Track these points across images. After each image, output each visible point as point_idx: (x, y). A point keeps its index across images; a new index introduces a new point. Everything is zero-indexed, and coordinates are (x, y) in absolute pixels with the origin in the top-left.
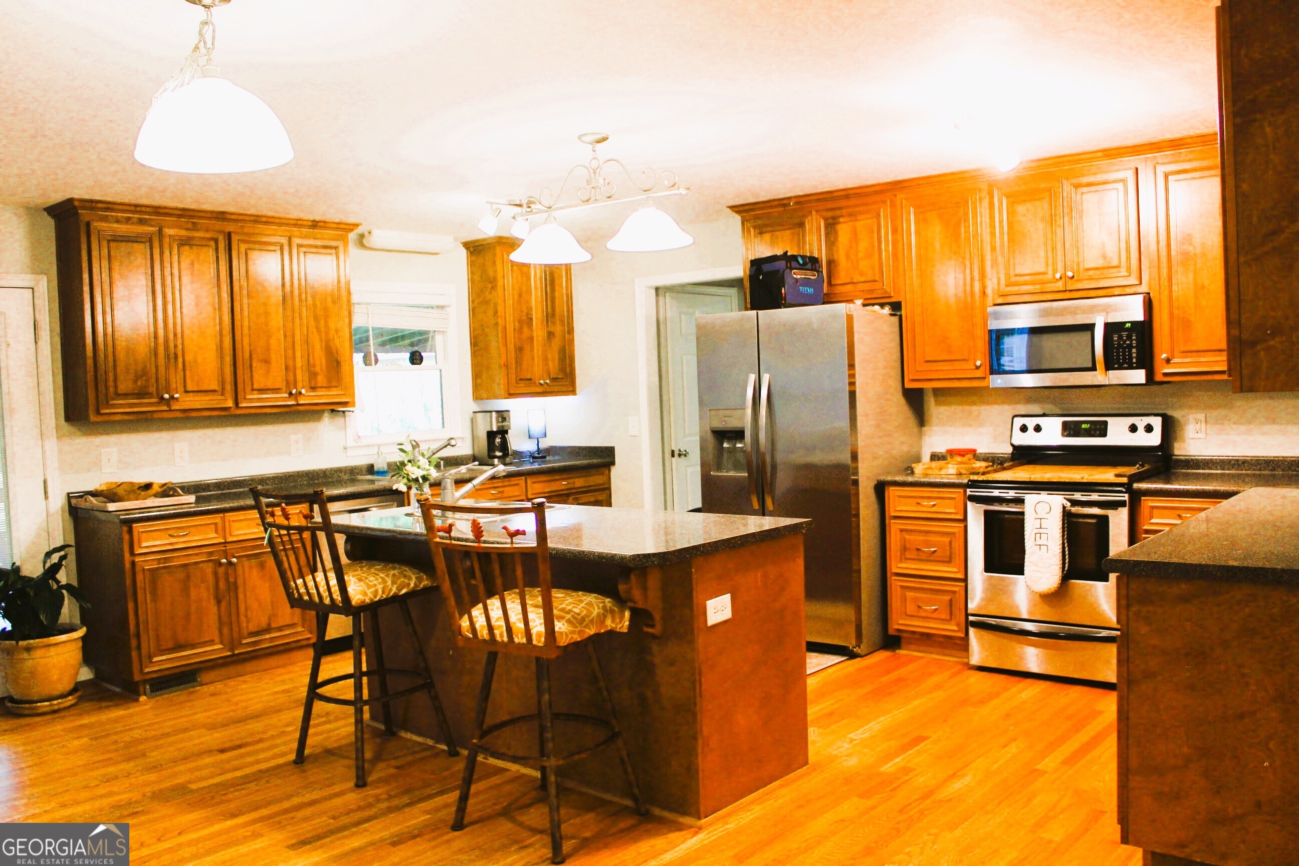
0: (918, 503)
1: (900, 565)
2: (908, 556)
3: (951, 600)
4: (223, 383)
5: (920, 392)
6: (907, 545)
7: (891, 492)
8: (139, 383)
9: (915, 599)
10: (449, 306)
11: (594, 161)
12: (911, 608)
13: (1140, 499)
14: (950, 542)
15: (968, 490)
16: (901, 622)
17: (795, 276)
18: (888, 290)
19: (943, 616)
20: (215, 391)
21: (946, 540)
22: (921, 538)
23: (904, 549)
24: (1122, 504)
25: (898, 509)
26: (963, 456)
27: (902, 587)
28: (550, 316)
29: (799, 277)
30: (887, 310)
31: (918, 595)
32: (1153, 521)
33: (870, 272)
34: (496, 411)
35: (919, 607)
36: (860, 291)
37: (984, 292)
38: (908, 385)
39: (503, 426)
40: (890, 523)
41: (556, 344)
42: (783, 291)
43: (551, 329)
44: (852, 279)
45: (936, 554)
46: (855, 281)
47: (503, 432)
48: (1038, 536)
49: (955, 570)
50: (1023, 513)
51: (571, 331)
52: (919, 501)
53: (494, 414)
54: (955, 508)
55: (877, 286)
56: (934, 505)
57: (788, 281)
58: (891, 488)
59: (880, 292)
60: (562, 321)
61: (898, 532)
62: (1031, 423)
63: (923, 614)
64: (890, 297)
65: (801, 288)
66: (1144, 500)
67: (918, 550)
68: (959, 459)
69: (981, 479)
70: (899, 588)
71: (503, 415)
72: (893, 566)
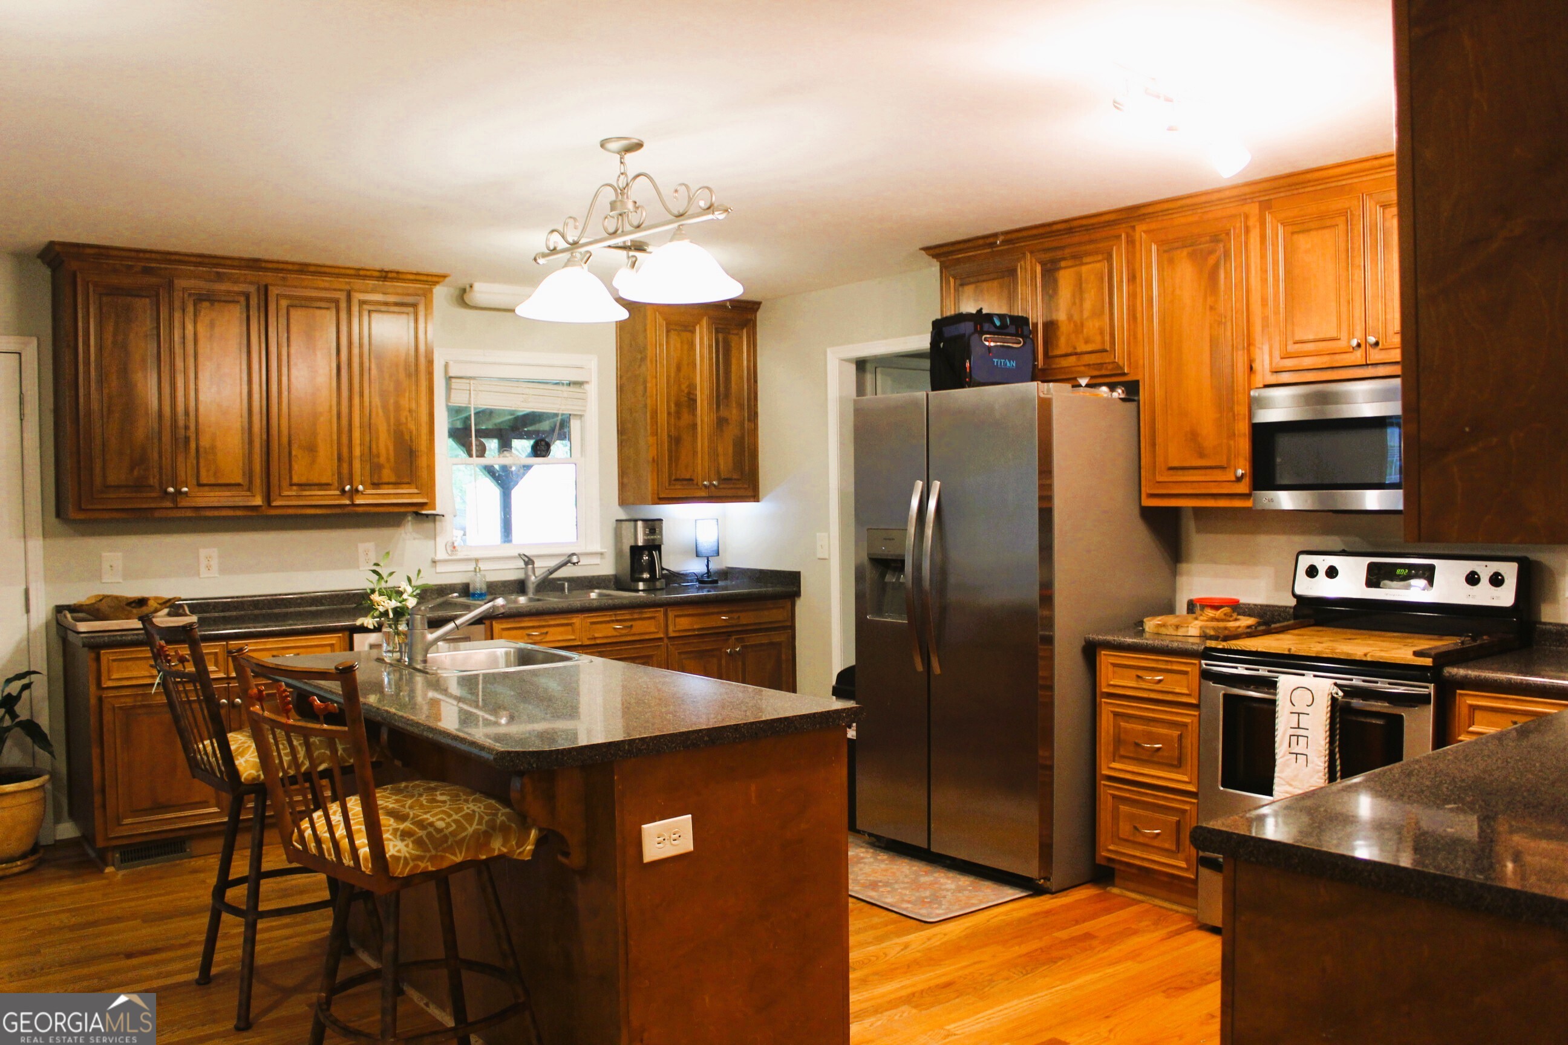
0: (1138, 677)
1: (1114, 765)
2: (1122, 752)
3: (1178, 823)
4: (250, 474)
5: (1176, 511)
6: (1122, 736)
7: (1103, 657)
8: (136, 473)
9: (1132, 817)
10: (587, 382)
11: (622, 177)
12: (1125, 829)
13: (1455, 693)
14: (1180, 737)
15: (1203, 662)
16: (1111, 847)
17: (987, 343)
18: (1121, 363)
19: (1167, 846)
20: (239, 485)
21: (1176, 733)
22: (1140, 727)
23: (1118, 741)
24: (1424, 700)
25: (1112, 683)
26: (1216, 608)
27: (1114, 797)
28: (722, 395)
29: (992, 344)
30: (1119, 393)
31: (1134, 810)
32: (1471, 729)
33: (1098, 338)
34: (643, 520)
35: (1135, 828)
36: (1085, 366)
37: (1251, 368)
38: (1148, 502)
39: (654, 540)
40: (1101, 702)
41: (731, 432)
42: (968, 365)
43: (724, 413)
44: (1075, 348)
45: (1160, 753)
46: (1079, 350)
47: (654, 547)
48: (1294, 739)
49: (1186, 779)
50: (1273, 702)
51: (754, 416)
52: (1140, 673)
53: (640, 524)
54: (1188, 687)
55: (1106, 358)
56: (1160, 681)
57: (976, 351)
58: (1103, 652)
59: (1110, 367)
60: (740, 406)
61: (1111, 716)
62: (1323, 563)
63: (1141, 840)
64: (1124, 374)
65: (995, 360)
66: (1460, 694)
67: (1137, 745)
68: (1211, 613)
69: (1220, 647)
70: (1110, 798)
71: (653, 526)
72: (1103, 766)
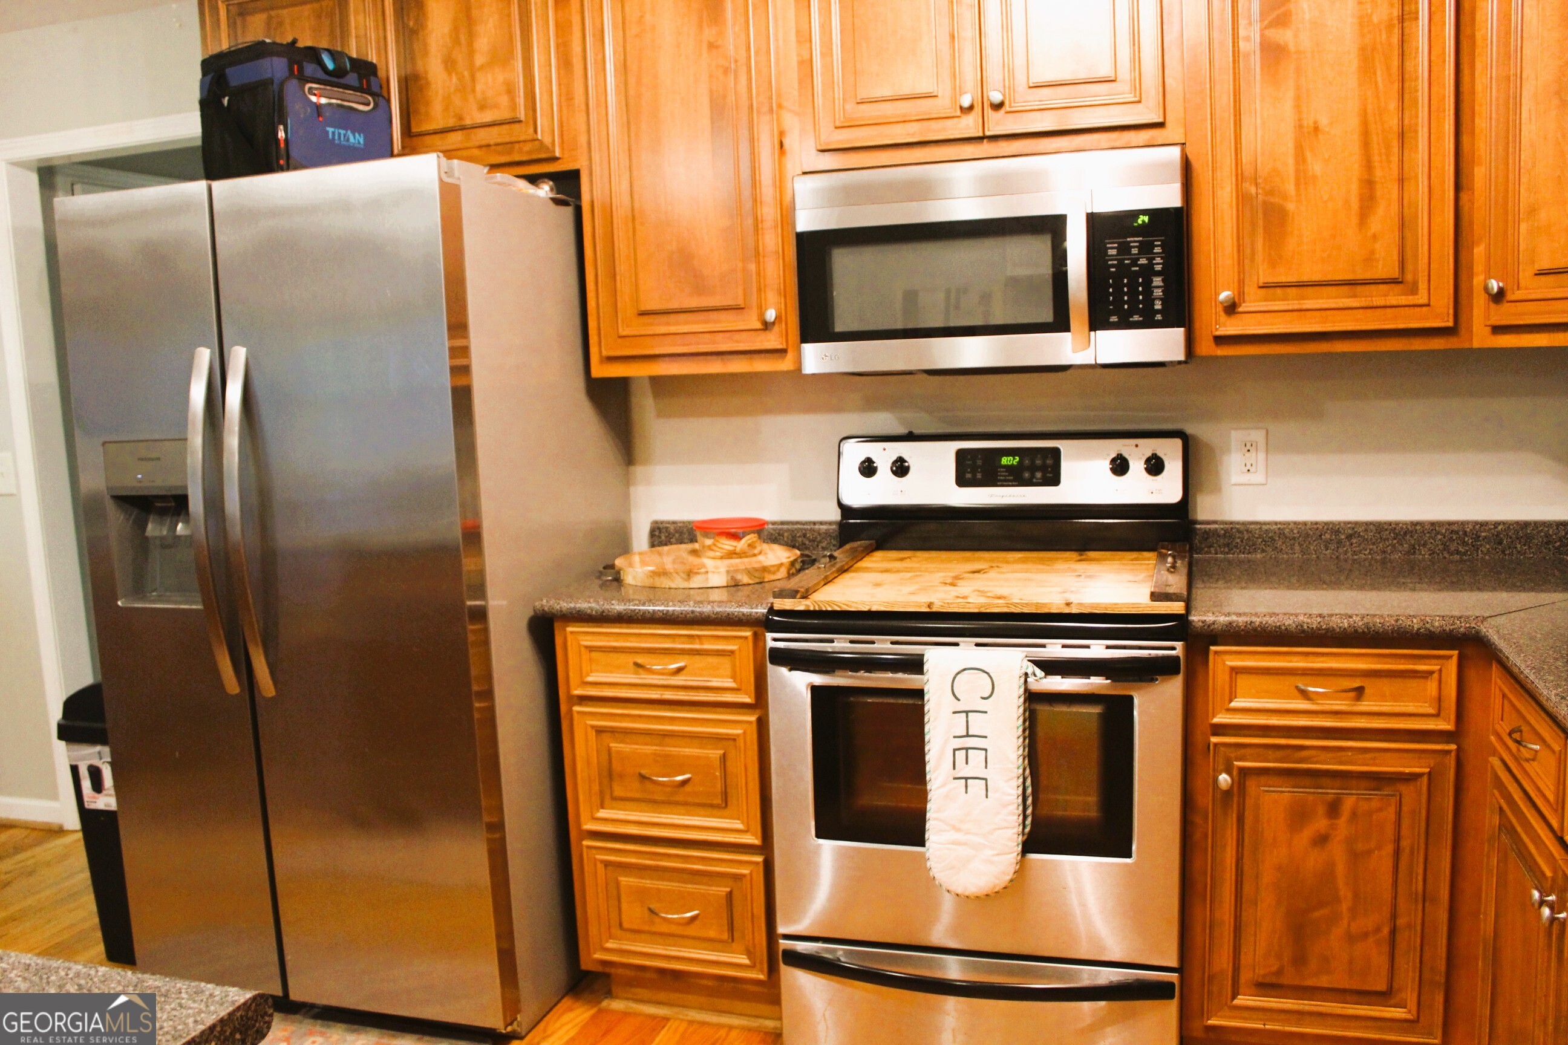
0: (638, 665)
1: (602, 813)
2: (618, 791)
3: (730, 895)
5: (624, 383)
6: (616, 766)
7: (570, 638)
9: (642, 894)
12: (633, 913)
13: (1206, 652)
14: (724, 758)
15: (769, 636)
16: (610, 945)
17: (314, 99)
18: (547, 140)
19: (712, 934)
21: (715, 753)
22: (649, 749)
23: (609, 774)
24: (1163, 668)
25: (590, 679)
26: (736, 537)
27: (607, 864)
29: (323, 101)
30: (545, 190)
31: (648, 883)
32: (1233, 704)
33: (504, 100)
35: (651, 911)
36: (480, 147)
37: (781, 145)
38: (599, 371)
40: (570, 711)
42: (281, 134)
44: (461, 118)
45: (688, 788)
46: (468, 122)
48: (961, 755)
49: (738, 825)
50: (919, 695)
52: (640, 659)
54: (734, 677)
55: (520, 133)
56: (679, 670)
57: (294, 108)
58: (569, 629)
59: (527, 147)
61: (592, 734)
62: (884, 455)
63: (664, 928)
64: (556, 159)
65: (330, 130)
66: (1216, 652)
67: (643, 778)
68: (728, 544)
69: (802, 608)
70: (600, 867)
72: (584, 814)
